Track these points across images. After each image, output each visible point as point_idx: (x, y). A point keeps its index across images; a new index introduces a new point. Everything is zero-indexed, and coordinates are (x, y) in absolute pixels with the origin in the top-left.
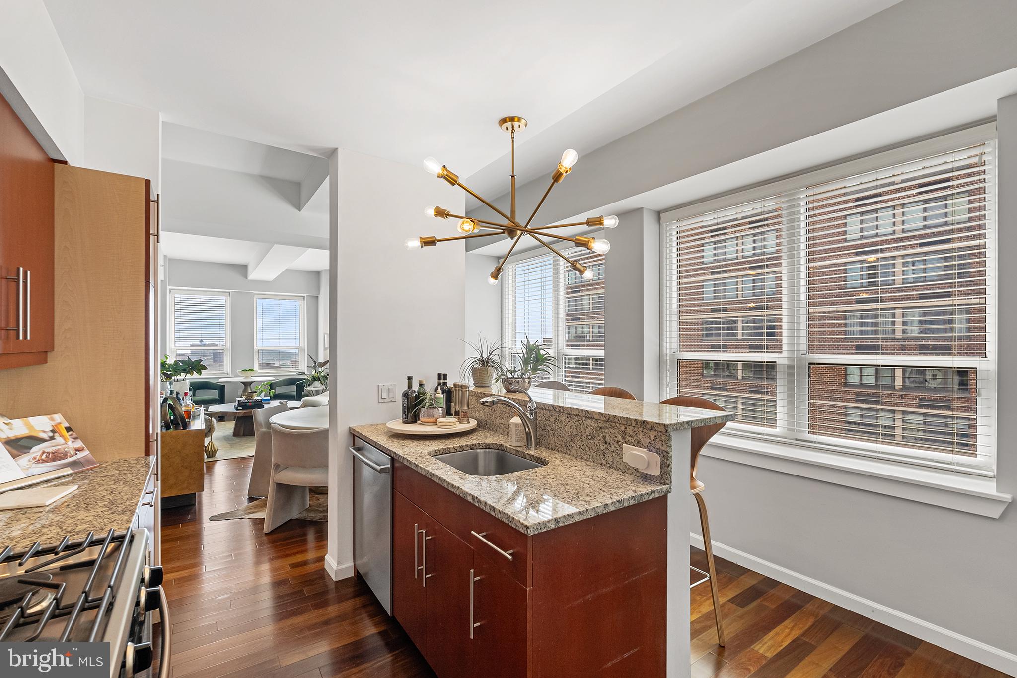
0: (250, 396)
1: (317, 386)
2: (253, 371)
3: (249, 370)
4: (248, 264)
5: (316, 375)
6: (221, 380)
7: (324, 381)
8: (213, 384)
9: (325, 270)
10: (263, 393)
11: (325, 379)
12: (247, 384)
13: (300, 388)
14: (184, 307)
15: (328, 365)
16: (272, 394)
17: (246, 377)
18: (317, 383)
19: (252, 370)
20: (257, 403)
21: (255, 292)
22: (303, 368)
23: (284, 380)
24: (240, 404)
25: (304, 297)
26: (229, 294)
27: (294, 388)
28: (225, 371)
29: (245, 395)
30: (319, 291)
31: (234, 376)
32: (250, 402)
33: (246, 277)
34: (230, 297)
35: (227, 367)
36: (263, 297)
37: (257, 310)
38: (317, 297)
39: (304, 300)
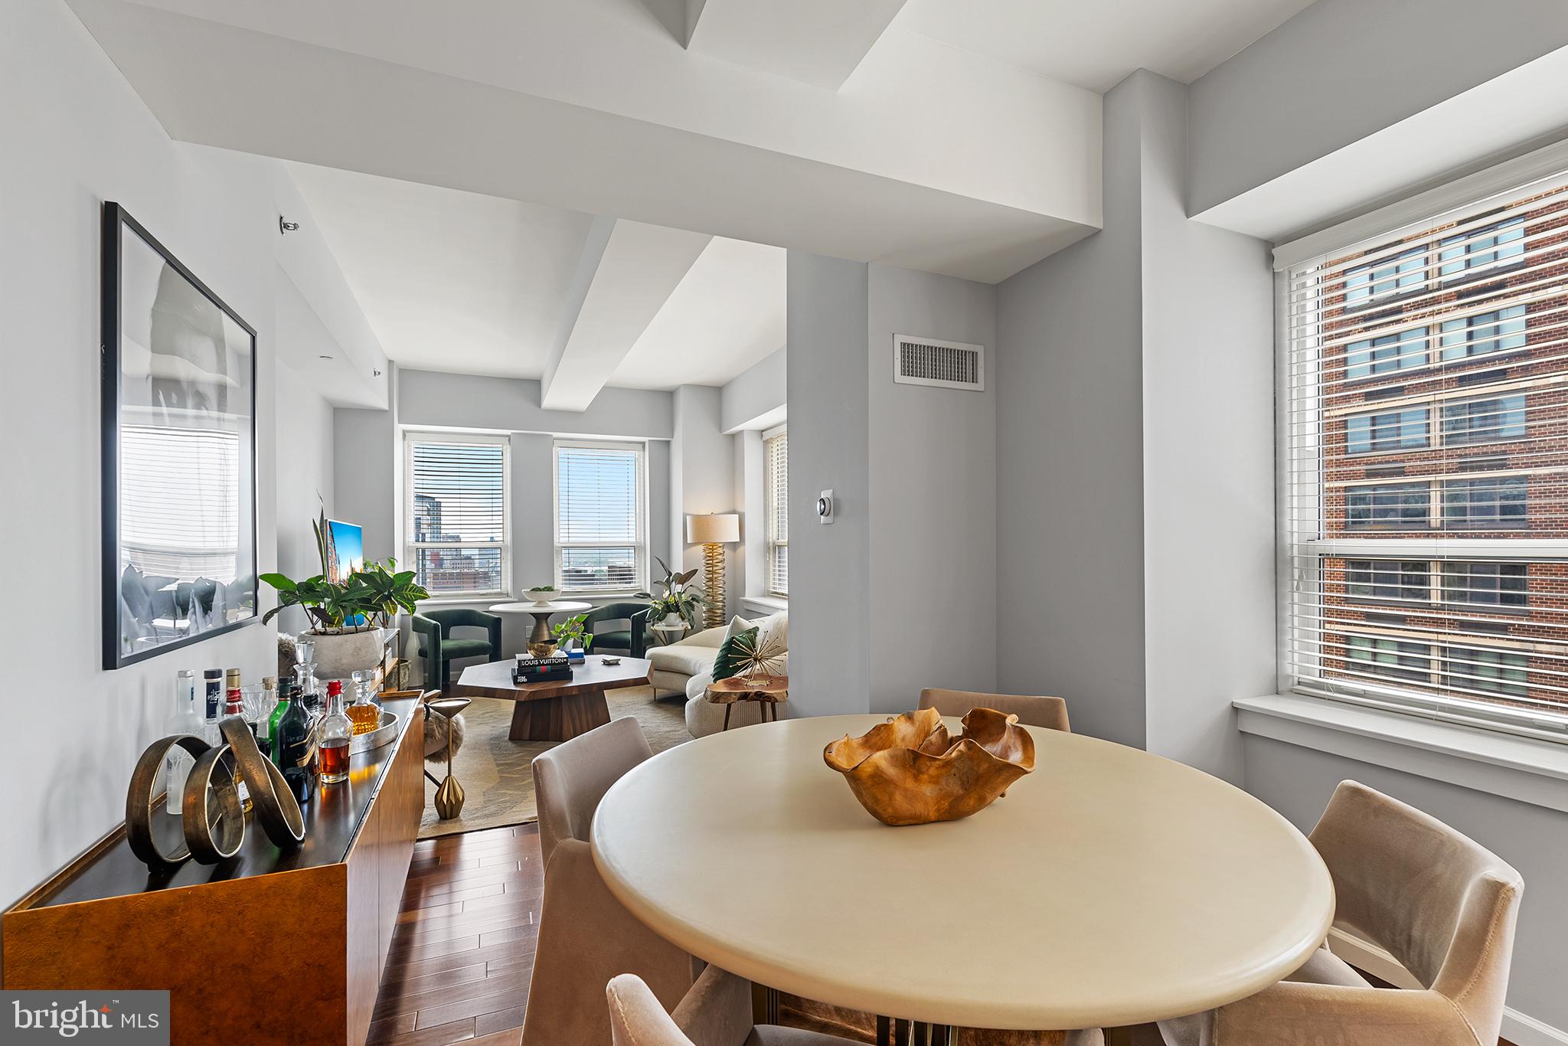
0: (542, 653)
1: (674, 623)
2: (552, 590)
3: (544, 590)
4: (541, 377)
5: (672, 600)
6: (492, 608)
7: (689, 613)
8: (480, 615)
9: (683, 385)
10: (571, 641)
11: (690, 608)
12: (541, 618)
13: (639, 625)
14: (434, 467)
15: (695, 580)
16: (588, 643)
17: (540, 602)
18: (673, 617)
19: (550, 589)
20: (558, 667)
21: (555, 435)
22: (643, 584)
23: (608, 609)
24: (523, 669)
25: (644, 443)
26: (509, 440)
27: (626, 624)
28: (502, 588)
29: (534, 649)
30: (671, 429)
31: (516, 600)
32: (543, 664)
33: (538, 402)
34: (510, 444)
35: (507, 584)
36: (570, 444)
37: (560, 469)
38: (669, 442)
39: (644, 450)
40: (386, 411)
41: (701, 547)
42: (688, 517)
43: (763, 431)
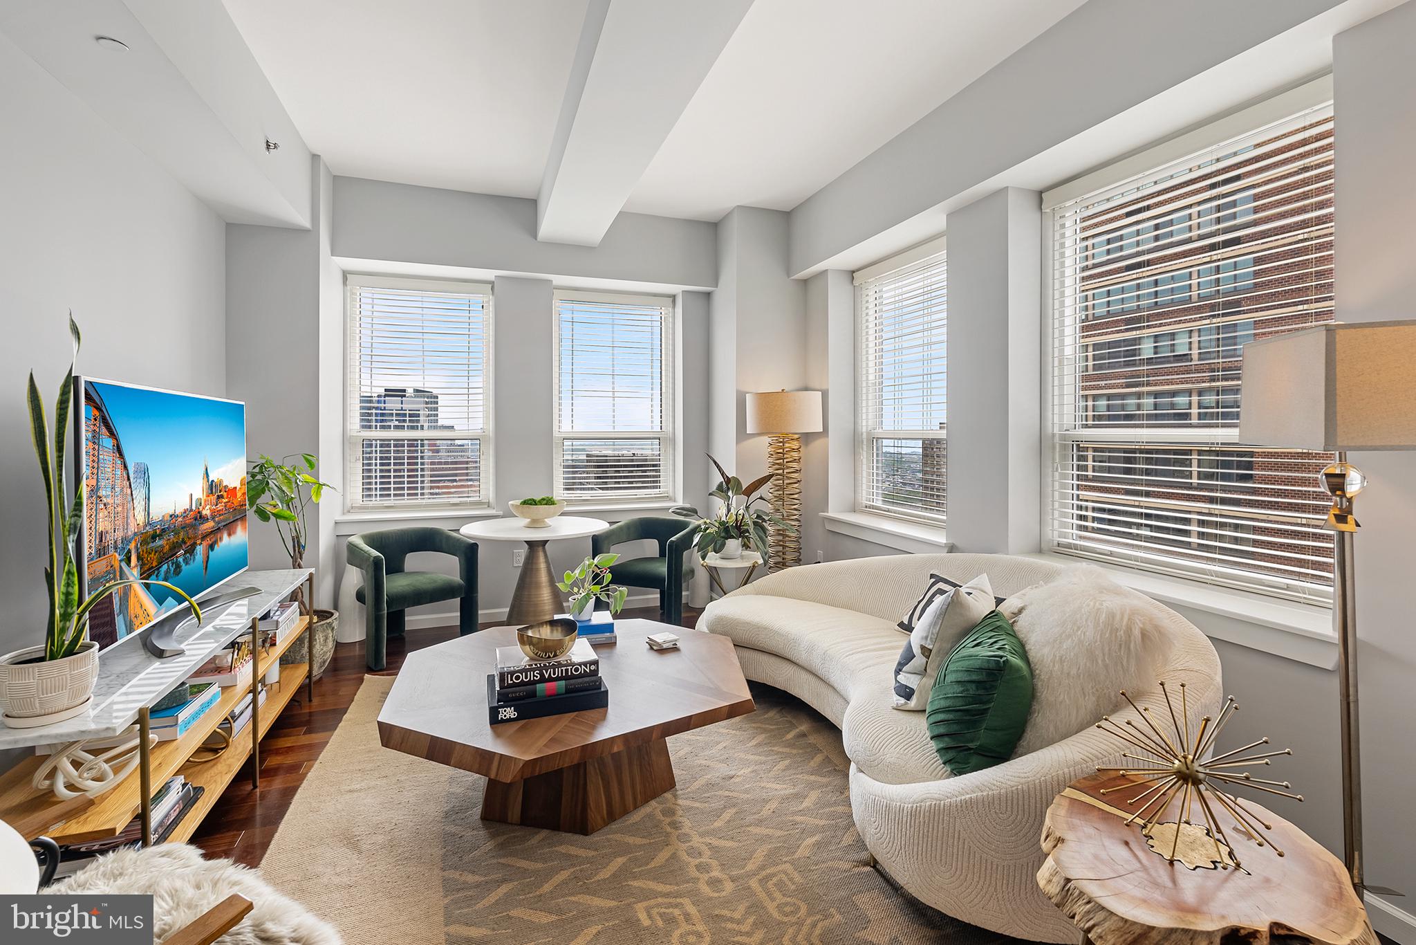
3: (539, 502)
4: (539, 195)
5: (731, 519)
6: (465, 527)
8: (449, 538)
9: (741, 208)
12: (535, 548)
15: (764, 490)
17: (534, 523)
18: (733, 545)
19: (549, 502)
20: (578, 683)
21: (558, 280)
23: (629, 526)
24: (510, 691)
25: (674, 297)
26: (492, 288)
28: (483, 498)
30: (715, 277)
31: (501, 513)
32: (550, 679)
33: (533, 230)
34: (493, 294)
35: (487, 488)
36: (579, 296)
37: (561, 331)
38: (708, 295)
39: (674, 306)
40: (308, 231)
41: (766, 440)
42: (747, 395)
43: (853, 272)
